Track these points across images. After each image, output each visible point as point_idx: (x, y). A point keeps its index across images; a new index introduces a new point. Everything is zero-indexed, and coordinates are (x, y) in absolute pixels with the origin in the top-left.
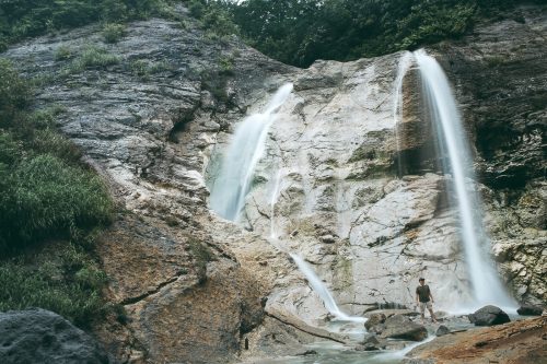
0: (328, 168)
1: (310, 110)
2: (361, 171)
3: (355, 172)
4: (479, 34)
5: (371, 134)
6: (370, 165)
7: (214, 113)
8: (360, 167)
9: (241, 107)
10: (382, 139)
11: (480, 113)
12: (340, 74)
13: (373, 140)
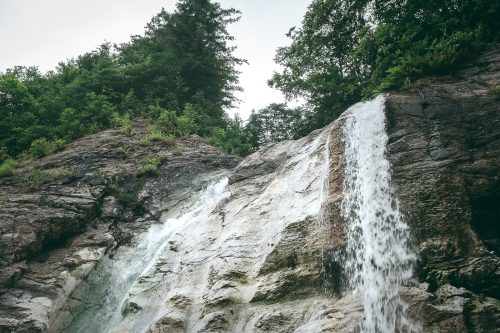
0: (226, 286)
1: (234, 207)
2: (273, 287)
3: (263, 291)
4: (487, 64)
5: (291, 228)
6: (288, 277)
7: (115, 223)
8: (272, 282)
9: (153, 213)
10: (305, 234)
11: (476, 172)
12: (285, 153)
13: (293, 236)
